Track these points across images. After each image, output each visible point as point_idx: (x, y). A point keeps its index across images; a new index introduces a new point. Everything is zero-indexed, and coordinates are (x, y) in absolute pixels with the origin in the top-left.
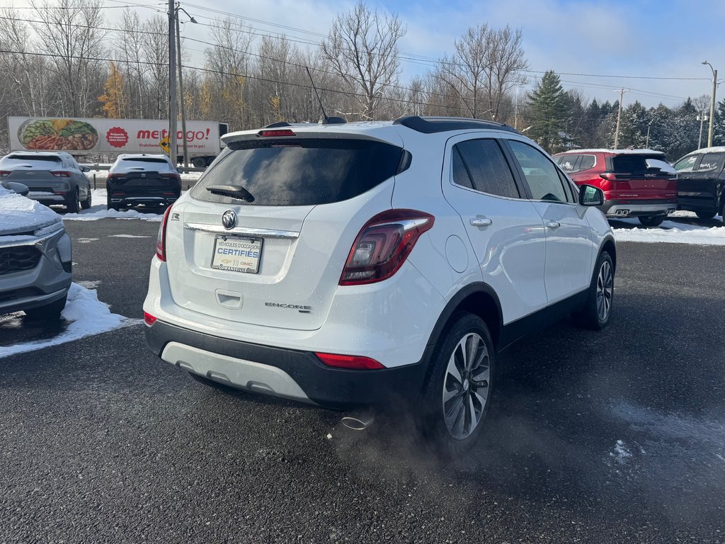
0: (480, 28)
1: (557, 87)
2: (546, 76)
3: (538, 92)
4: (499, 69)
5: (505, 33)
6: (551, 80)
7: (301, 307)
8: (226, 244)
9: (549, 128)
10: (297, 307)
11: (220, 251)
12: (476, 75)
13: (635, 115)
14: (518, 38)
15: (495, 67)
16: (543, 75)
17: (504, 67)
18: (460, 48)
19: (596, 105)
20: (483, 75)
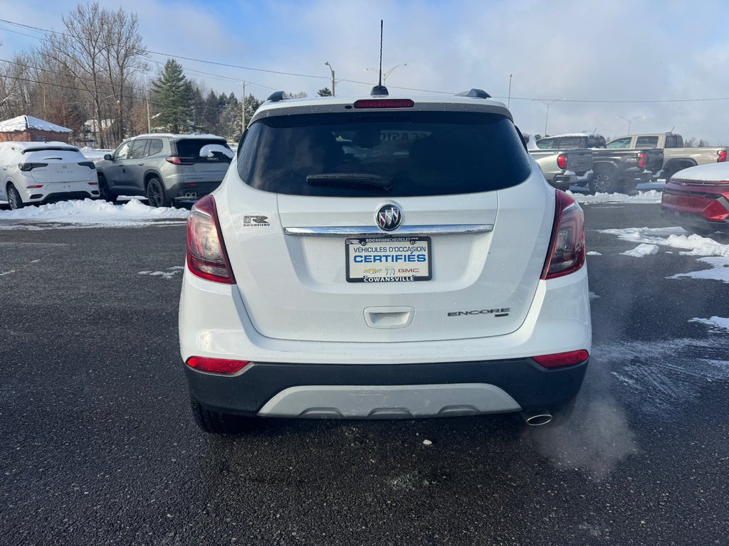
0: (90, 6)
1: (180, 76)
2: (168, 65)
3: (163, 80)
4: (118, 52)
5: (119, 15)
6: (173, 70)
7: (498, 311)
8: (367, 250)
9: (178, 116)
10: (492, 311)
11: (358, 259)
12: (93, 58)
13: (250, 107)
14: (134, 22)
15: (112, 50)
16: (165, 63)
17: (123, 52)
18: (70, 25)
19: (214, 96)
20: (101, 57)
